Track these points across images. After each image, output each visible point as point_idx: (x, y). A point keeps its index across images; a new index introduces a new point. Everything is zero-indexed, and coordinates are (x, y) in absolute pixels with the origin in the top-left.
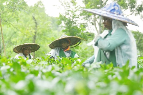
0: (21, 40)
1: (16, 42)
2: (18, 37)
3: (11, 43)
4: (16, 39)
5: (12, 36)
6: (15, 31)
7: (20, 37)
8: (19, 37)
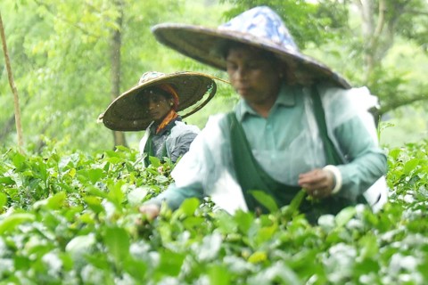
0: (65, 47)
1: (46, 55)
2: (52, 36)
3: (26, 56)
4: (46, 43)
5: (28, 29)
6: (41, 16)
7: (60, 35)
8: (57, 38)
